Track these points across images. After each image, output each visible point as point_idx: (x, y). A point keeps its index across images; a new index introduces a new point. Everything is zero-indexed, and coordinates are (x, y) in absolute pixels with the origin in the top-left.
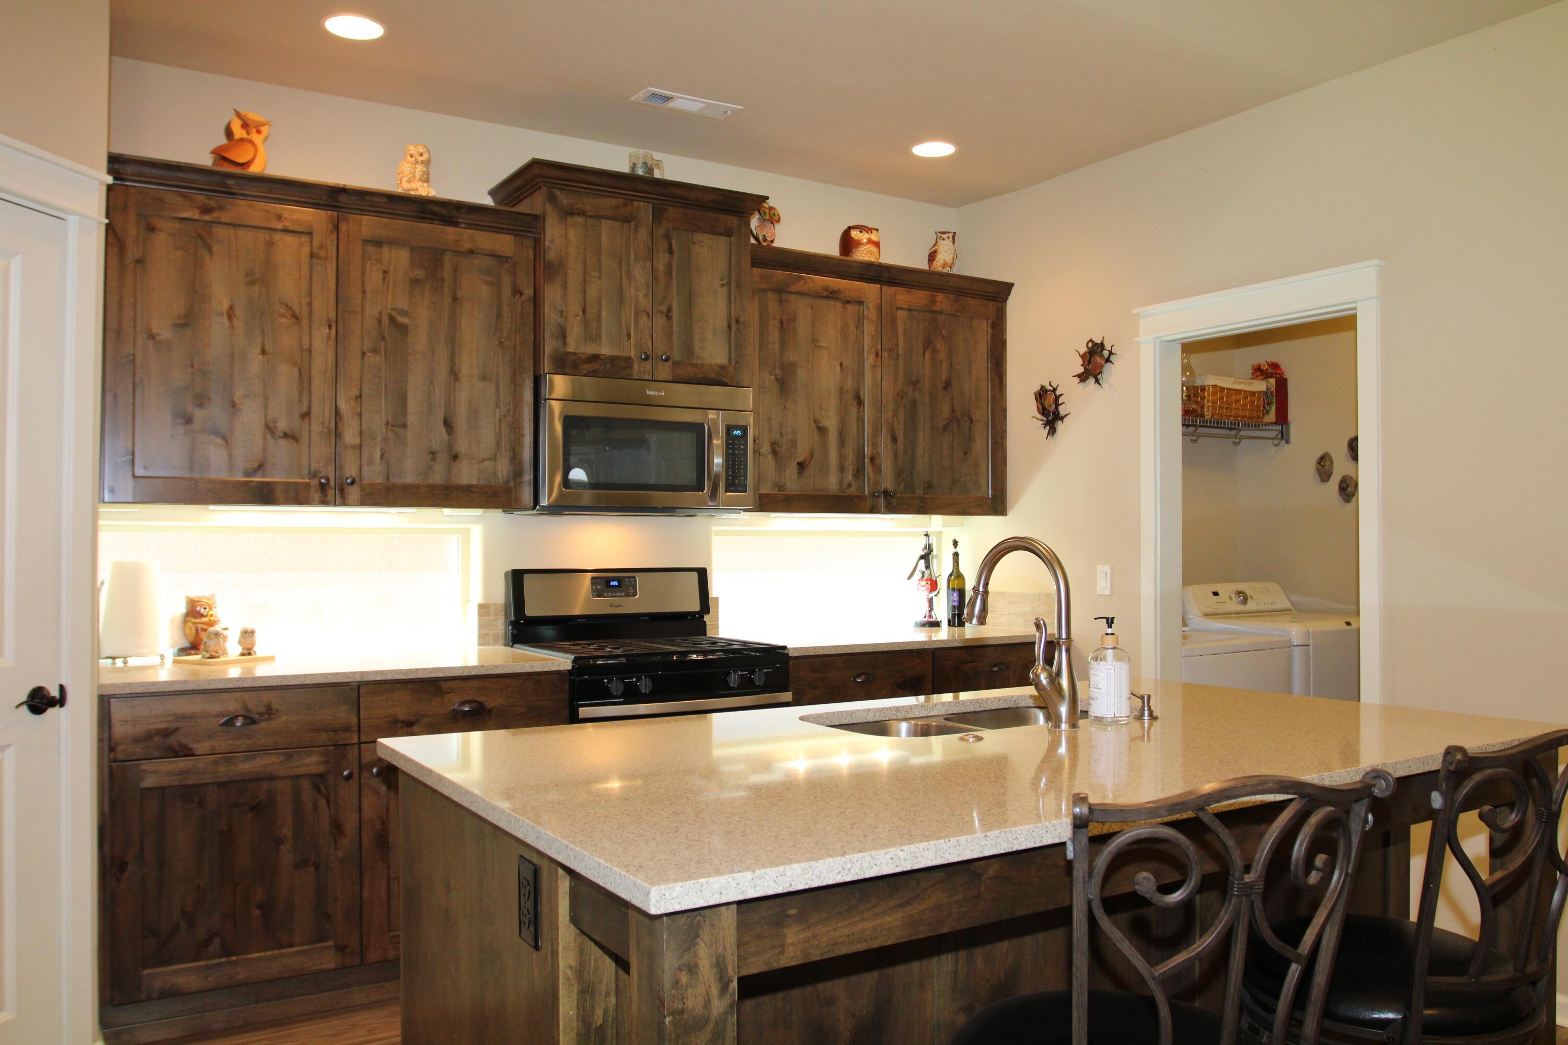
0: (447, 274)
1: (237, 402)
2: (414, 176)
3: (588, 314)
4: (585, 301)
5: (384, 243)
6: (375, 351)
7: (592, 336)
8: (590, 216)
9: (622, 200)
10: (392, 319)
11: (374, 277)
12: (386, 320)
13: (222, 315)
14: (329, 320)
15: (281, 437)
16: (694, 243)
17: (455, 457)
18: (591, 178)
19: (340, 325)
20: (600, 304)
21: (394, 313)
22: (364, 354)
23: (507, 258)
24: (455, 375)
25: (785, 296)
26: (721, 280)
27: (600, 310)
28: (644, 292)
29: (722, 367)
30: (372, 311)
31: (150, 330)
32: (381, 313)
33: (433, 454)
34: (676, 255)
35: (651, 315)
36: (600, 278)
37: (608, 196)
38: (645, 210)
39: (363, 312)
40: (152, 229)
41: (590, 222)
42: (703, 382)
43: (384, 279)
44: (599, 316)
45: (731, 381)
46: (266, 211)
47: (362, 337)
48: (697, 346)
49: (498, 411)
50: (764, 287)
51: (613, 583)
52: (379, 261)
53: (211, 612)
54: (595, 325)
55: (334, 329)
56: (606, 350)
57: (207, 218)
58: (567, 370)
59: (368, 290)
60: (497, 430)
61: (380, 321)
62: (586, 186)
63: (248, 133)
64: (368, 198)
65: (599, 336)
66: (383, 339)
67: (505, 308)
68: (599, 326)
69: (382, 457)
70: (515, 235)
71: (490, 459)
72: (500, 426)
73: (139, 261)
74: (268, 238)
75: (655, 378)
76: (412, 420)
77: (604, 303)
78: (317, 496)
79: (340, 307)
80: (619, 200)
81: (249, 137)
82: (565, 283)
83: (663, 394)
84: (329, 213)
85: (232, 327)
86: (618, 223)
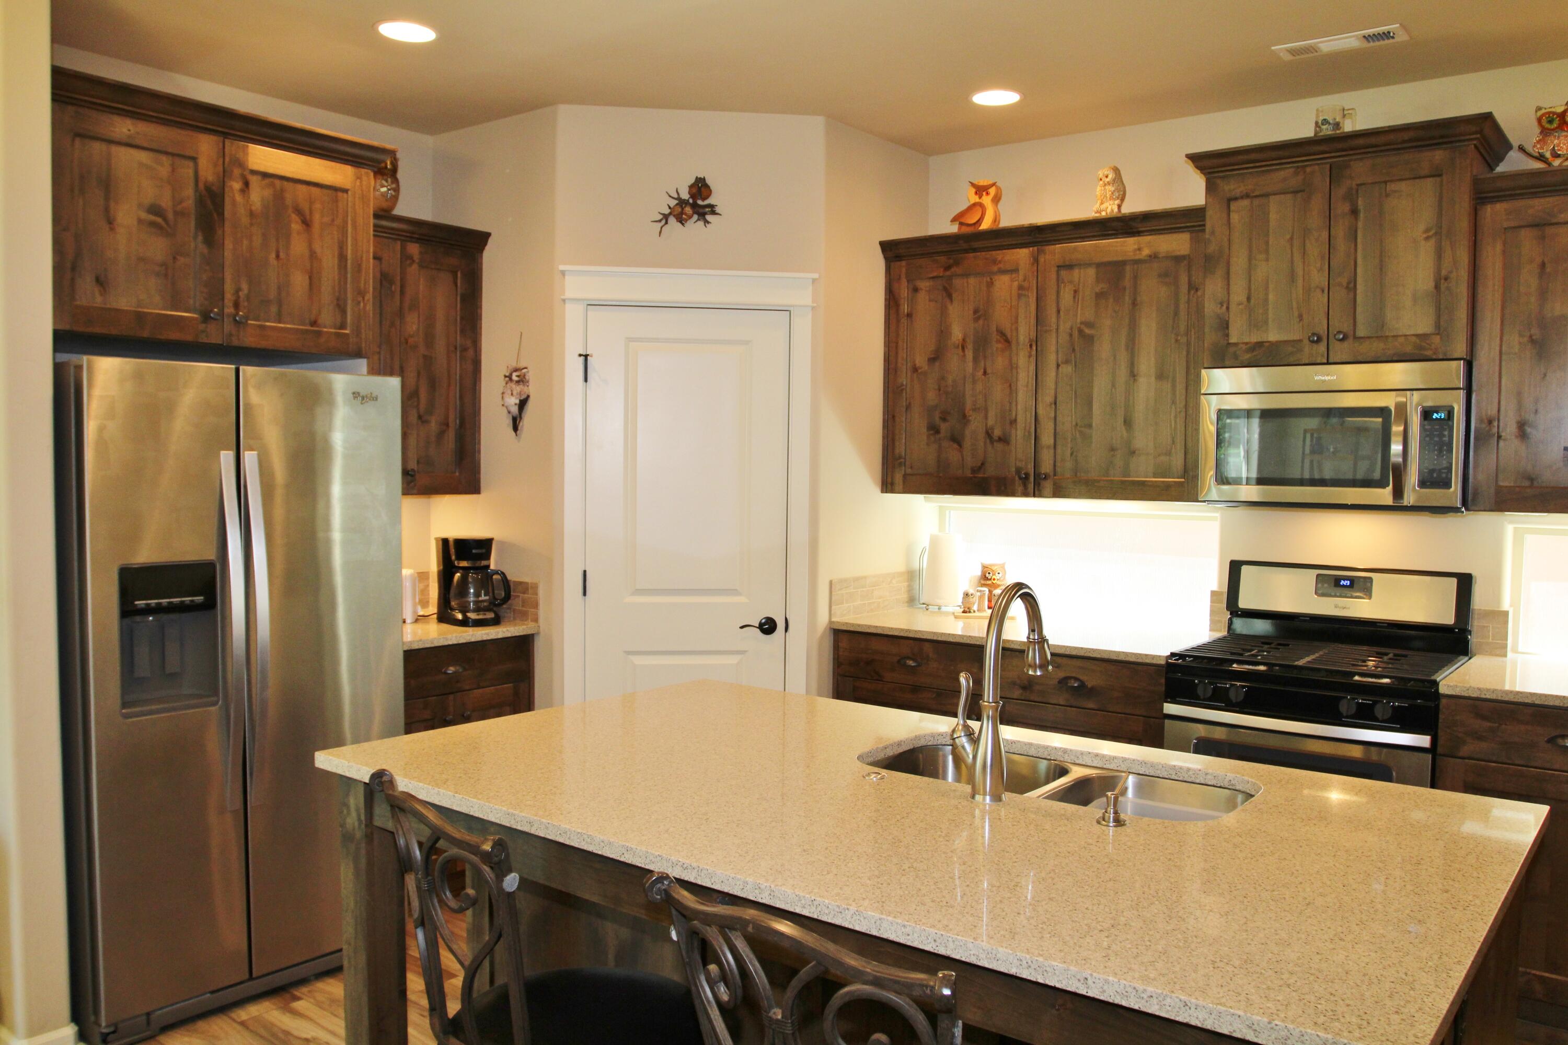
0: (1127, 282)
1: (967, 415)
2: (1105, 196)
3: (1252, 301)
4: (1250, 289)
5: (1075, 265)
6: (1067, 362)
7: (1255, 324)
8: (1256, 197)
9: (1292, 170)
10: (1080, 331)
11: (1067, 295)
12: (1076, 333)
13: (958, 347)
14: (1030, 341)
15: (997, 441)
16: (1387, 196)
17: (1133, 453)
18: (1253, 156)
19: (1039, 343)
20: (1267, 288)
21: (1083, 327)
22: (1058, 366)
23: (1183, 257)
24: (1133, 375)
25: (1550, 230)
26: (1427, 231)
27: (1267, 294)
28: (1318, 265)
29: (1423, 337)
30: (1065, 327)
31: (915, 365)
32: (1071, 328)
33: (1113, 449)
34: (1362, 215)
35: (1326, 291)
36: (1267, 260)
37: (1277, 170)
38: (1319, 175)
39: (1057, 330)
40: (916, 290)
41: (1256, 202)
42: (1395, 359)
43: (1074, 297)
44: (1266, 300)
45: (1435, 353)
46: (986, 259)
47: (1057, 352)
48: (1389, 314)
49: (1173, 407)
50: (1513, 224)
51: (1342, 582)
52: (1071, 282)
53: (994, 577)
54: (1261, 311)
55: (1034, 348)
56: (1273, 336)
57: (948, 273)
58: (1227, 363)
59: (1062, 308)
60: (1173, 426)
61: (1071, 335)
62: (1251, 165)
63: (980, 198)
64: (1058, 229)
65: (1266, 322)
66: (1074, 350)
67: (1183, 306)
68: (1266, 312)
69: (1072, 454)
70: (1191, 232)
71: (1166, 454)
72: (1175, 422)
73: (909, 315)
74: (988, 279)
75: (1331, 360)
76: (1096, 420)
77: (1271, 286)
78: (1020, 489)
79: (1039, 328)
80: (1287, 171)
81: (981, 201)
82: (1228, 273)
83: (1335, 378)
84: (1031, 249)
85: (964, 356)
86: (1289, 196)
